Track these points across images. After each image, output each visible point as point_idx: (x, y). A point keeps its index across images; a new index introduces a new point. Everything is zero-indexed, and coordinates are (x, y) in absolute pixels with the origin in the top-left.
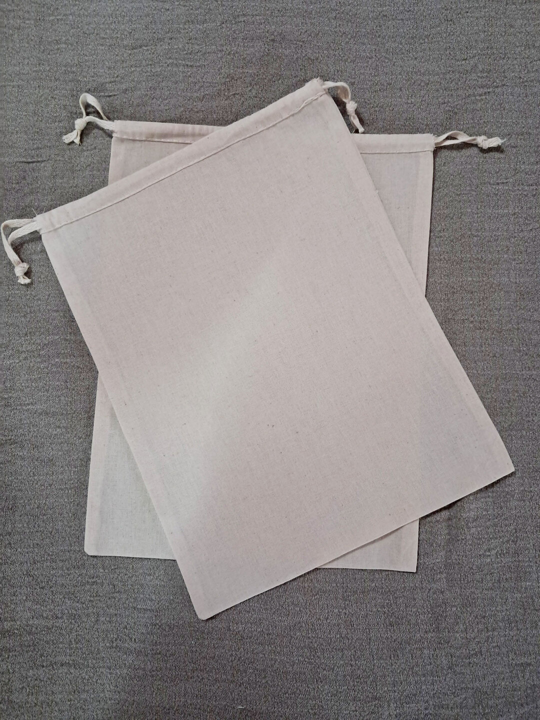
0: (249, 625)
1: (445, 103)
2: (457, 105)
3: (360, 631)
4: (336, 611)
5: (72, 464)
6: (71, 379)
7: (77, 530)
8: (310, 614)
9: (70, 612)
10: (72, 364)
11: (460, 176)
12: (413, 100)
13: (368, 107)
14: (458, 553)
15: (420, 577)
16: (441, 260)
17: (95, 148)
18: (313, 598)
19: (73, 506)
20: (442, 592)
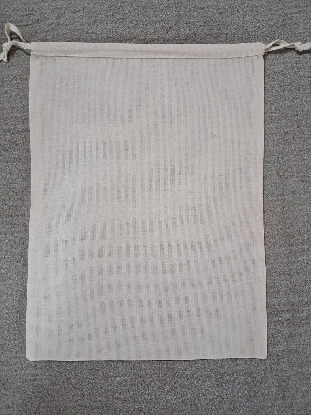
0: (149, 404)
1: (270, 20)
2: (278, 21)
3: (228, 403)
4: (211, 389)
5: (14, 294)
6: (9, 232)
7: (21, 342)
8: (192, 394)
9: (19, 402)
10: (10, 222)
11: (283, 72)
12: (247, 19)
13: (215, 25)
14: (296, 343)
15: (270, 361)
16: (273, 133)
17: (18, 64)
18: (194, 381)
19: (17, 325)
20: (285, 372)
